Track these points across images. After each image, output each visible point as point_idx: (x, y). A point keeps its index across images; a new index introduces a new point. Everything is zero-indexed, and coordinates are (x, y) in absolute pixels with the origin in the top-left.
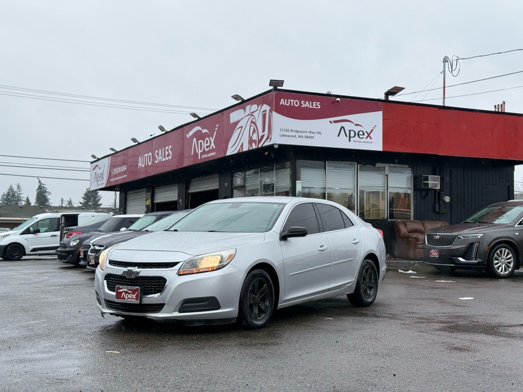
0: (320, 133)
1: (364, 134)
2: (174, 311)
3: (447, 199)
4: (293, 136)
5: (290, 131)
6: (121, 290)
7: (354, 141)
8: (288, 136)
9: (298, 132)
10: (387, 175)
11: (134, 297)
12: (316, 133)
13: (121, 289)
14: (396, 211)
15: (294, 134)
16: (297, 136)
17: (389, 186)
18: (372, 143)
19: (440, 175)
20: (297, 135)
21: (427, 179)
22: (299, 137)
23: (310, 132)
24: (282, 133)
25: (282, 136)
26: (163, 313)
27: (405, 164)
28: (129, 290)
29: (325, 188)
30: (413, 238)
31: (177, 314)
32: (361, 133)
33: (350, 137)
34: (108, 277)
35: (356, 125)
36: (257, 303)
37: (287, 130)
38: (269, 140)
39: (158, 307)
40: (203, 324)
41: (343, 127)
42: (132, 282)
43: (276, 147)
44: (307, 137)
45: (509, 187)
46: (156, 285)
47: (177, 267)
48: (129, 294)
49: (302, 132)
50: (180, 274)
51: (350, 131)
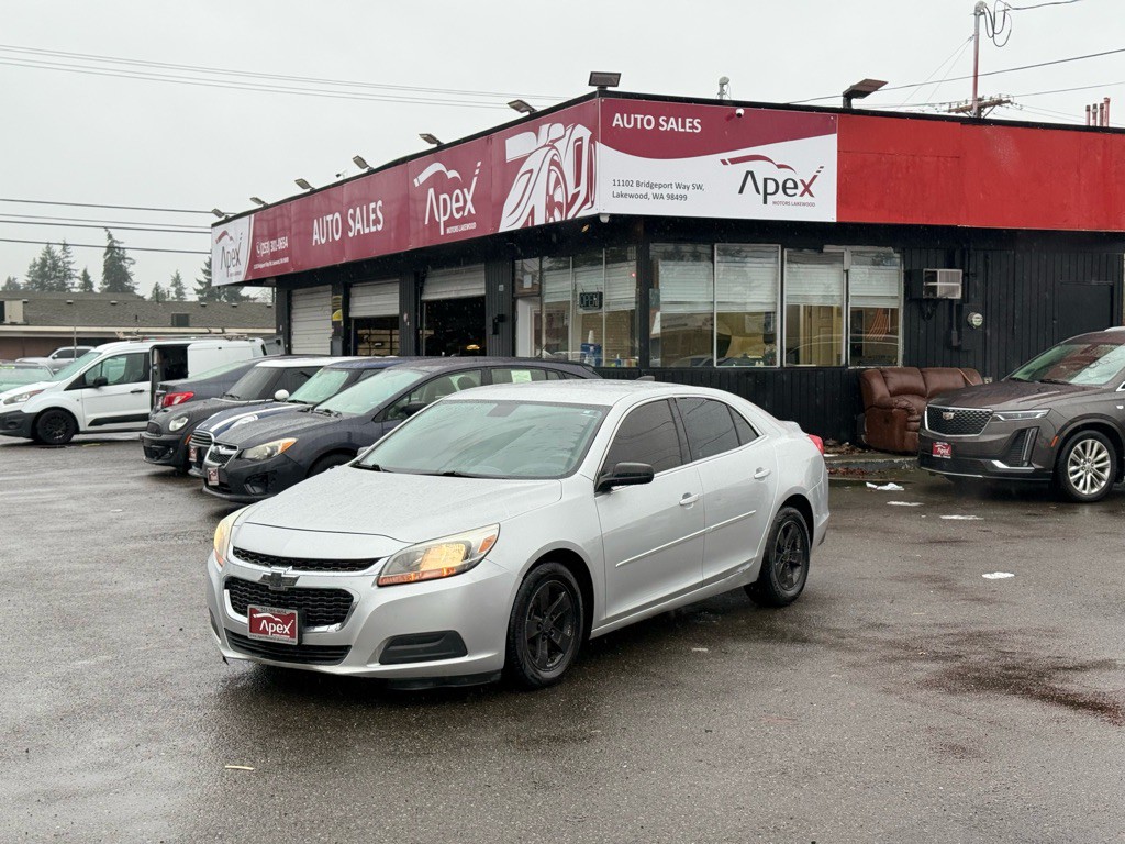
0: (699, 187)
1: (796, 187)
2: (371, 661)
3: (977, 319)
4: (641, 196)
5: (635, 184)
6: (259, 615)
7: (774, 203)
8: (631, 196)
9: (651, 186)
10: (847, 271)
11: (287, 629)
12: (691, 187)
13: (259, 613)
14: (867, 340)
15: (643, 190)
16: (650, 196)
17: (851, 293)
18: (813, 205)
19: (962, 268)
20: (650, 192)
21: (933, 277)
22: (655, 196)
23: (678, 186)
24: (618, 190)
25: (618, 196)
26: (346, 665)
27: (887, 246)
28: (276, 616)
29: (713, 303)
30: (899, 408)
31: (376, 667)
32: (790, 184)
33: (766, 194)
34: (232, 583)
35: (780, 166)
36: (545, 634)
37: (628, 183)
38: (589, 204)
39: (337, 653)
40: (430, 686)
41: (752, 173)
42: (280, 598)
43: (605, 220)
44: (671, 197)
45: (1112, 288)
46: (331, 607)
47: (375, 569)
48: (276, 623)
49: (661, 185)
50: (380, 583)
51: (765, 180)
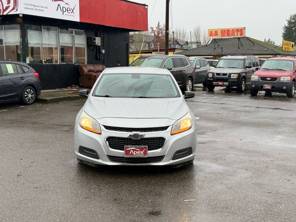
0: (47, 8)
1: (70, 10)
2: (170, 160)
3: (103, 51)
4: (31, 9)
5: (30, 5)
6: (129, 149)
7: (65, 15)
8: (29, 9)
9: (34, 6)
10: (74, 36)
11: (142, 152)
12: (45, 7)
13: (129, 148)
15: (32, 7)
16: (34, 9)
17: (75, 43)
18: (74, 16)
19: (100, 37)
20: (34, 8)
21: (95, 39)
22: (35, 9)
23: (41, 7)
24: (26, 6)
25: (25, 8)
26: (164, 162)
27: (82, 30)
28: (137, 148)
29: (42, 44)
30: (93, 76)
31: (172, 162)
32: (69, 9)
33: (63, 12)
34: (109, 139)
35: (66, 4)
37: (28, 5)
38: (15, 10)
39: (160, 158)
41: (59, 5)
42: (137, 142)
43: (21, 16)
44: (40, 10)
45: (127, 44)
46: (157, 143)
47: (169, 129)
48: (137, 151)
49: (37, 6)
50: (172, 134)
51: (63, 7)
